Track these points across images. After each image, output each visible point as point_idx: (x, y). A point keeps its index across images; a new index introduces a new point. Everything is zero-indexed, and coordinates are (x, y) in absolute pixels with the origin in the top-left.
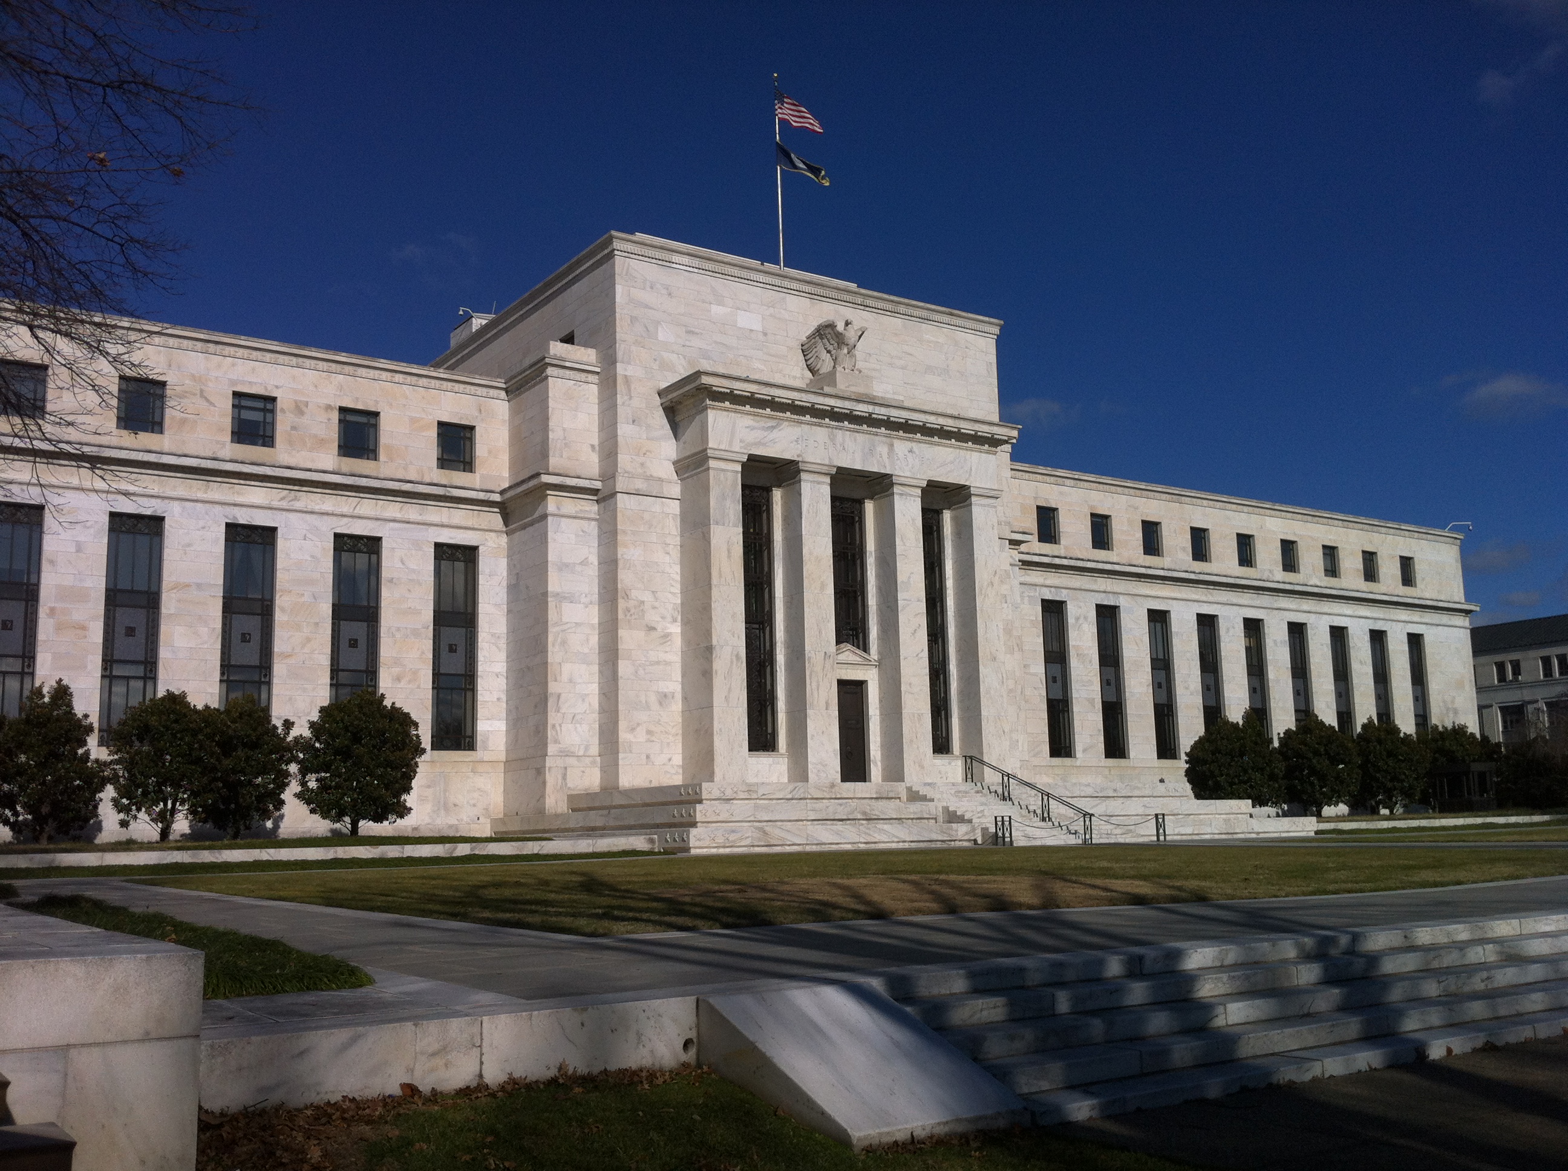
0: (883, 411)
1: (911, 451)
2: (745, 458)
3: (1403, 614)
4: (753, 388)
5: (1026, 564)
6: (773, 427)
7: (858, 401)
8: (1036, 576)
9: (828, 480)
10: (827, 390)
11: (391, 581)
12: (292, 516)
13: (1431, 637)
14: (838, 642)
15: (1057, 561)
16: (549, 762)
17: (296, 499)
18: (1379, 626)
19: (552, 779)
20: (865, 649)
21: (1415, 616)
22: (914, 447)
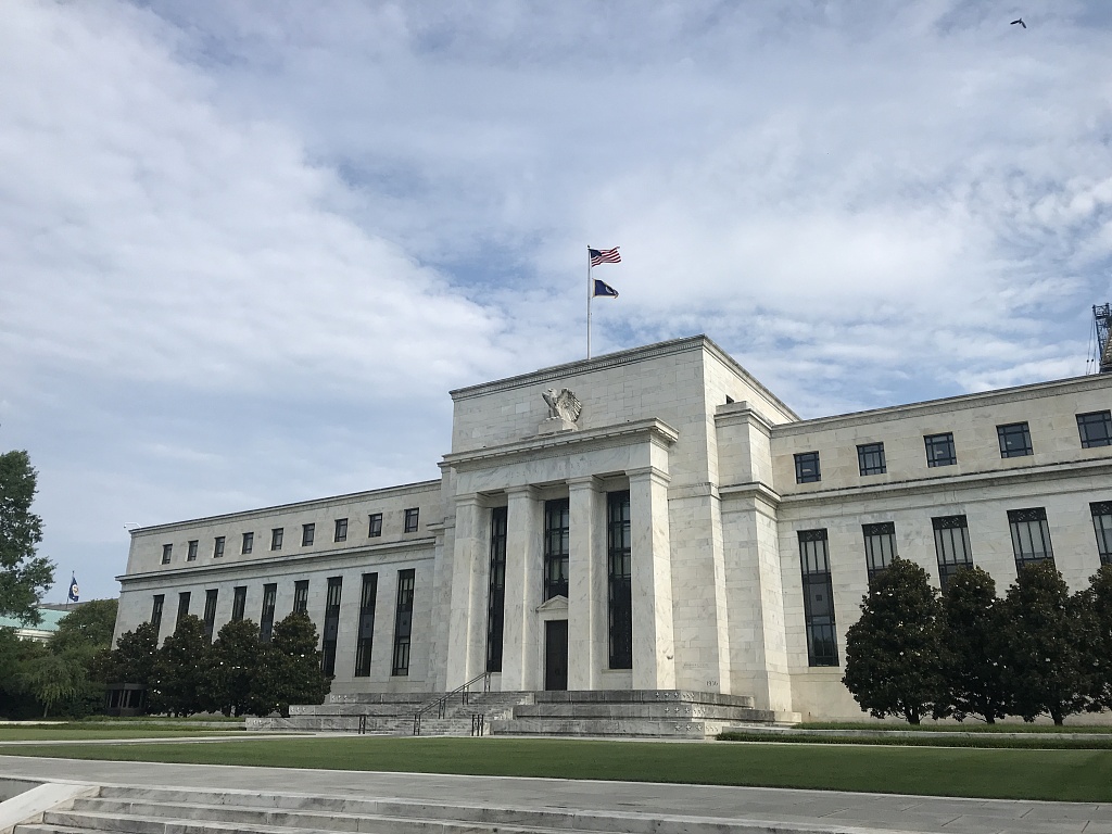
2: (477, 495)
6: (492, 473)
9: (529, 494)
14: (554, 595)
22: (584, 455)
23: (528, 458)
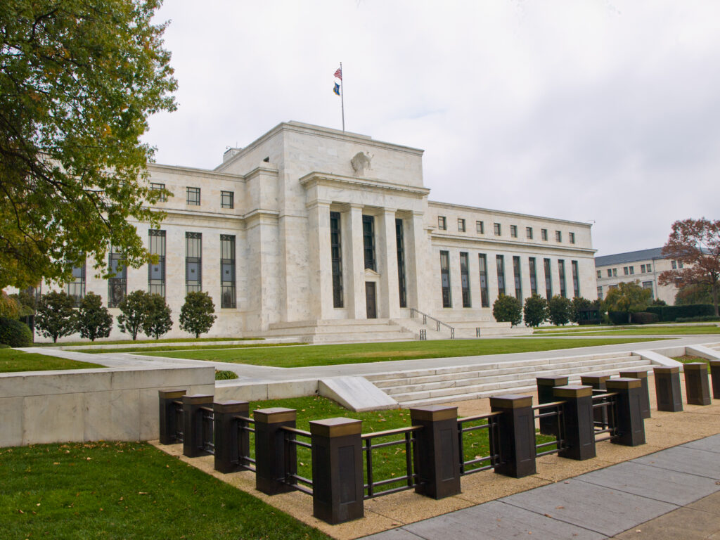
0: (381, 185)
1: (391, 198)
2: (331, 203)
3: (570, 254)
4: (334, 177)
5: (434, 238)
6: (341, 191)
7: (372, 181)
8: (437, 243)
9: (361, 210)
10: (361, 177)
11: (205, 248)
12: (171, 227)
13: (580, 261)
14: (366, 268)
15: (445, 236)
16: (263, 312)
17: (172, 220)
18: (561, 258)
19: (264, 318)
20: (376, 271)
21: (574, 254)
22: (392, 197)
23: (363, 189)
